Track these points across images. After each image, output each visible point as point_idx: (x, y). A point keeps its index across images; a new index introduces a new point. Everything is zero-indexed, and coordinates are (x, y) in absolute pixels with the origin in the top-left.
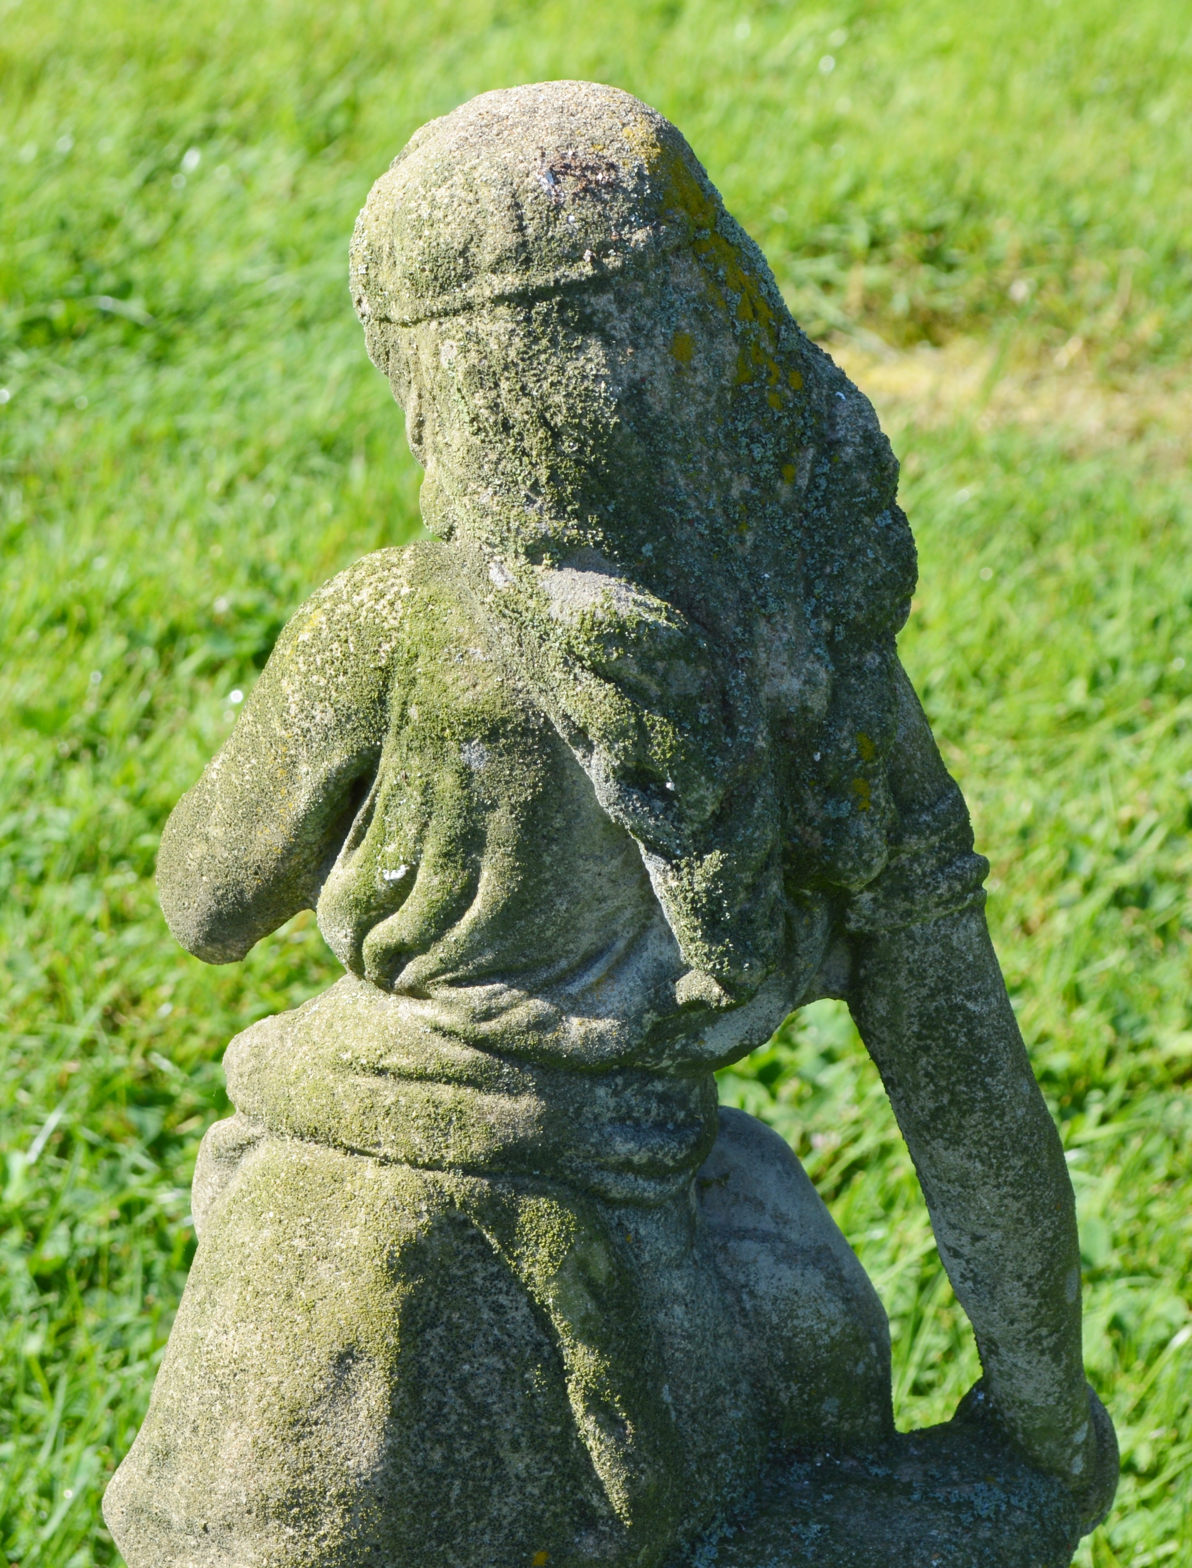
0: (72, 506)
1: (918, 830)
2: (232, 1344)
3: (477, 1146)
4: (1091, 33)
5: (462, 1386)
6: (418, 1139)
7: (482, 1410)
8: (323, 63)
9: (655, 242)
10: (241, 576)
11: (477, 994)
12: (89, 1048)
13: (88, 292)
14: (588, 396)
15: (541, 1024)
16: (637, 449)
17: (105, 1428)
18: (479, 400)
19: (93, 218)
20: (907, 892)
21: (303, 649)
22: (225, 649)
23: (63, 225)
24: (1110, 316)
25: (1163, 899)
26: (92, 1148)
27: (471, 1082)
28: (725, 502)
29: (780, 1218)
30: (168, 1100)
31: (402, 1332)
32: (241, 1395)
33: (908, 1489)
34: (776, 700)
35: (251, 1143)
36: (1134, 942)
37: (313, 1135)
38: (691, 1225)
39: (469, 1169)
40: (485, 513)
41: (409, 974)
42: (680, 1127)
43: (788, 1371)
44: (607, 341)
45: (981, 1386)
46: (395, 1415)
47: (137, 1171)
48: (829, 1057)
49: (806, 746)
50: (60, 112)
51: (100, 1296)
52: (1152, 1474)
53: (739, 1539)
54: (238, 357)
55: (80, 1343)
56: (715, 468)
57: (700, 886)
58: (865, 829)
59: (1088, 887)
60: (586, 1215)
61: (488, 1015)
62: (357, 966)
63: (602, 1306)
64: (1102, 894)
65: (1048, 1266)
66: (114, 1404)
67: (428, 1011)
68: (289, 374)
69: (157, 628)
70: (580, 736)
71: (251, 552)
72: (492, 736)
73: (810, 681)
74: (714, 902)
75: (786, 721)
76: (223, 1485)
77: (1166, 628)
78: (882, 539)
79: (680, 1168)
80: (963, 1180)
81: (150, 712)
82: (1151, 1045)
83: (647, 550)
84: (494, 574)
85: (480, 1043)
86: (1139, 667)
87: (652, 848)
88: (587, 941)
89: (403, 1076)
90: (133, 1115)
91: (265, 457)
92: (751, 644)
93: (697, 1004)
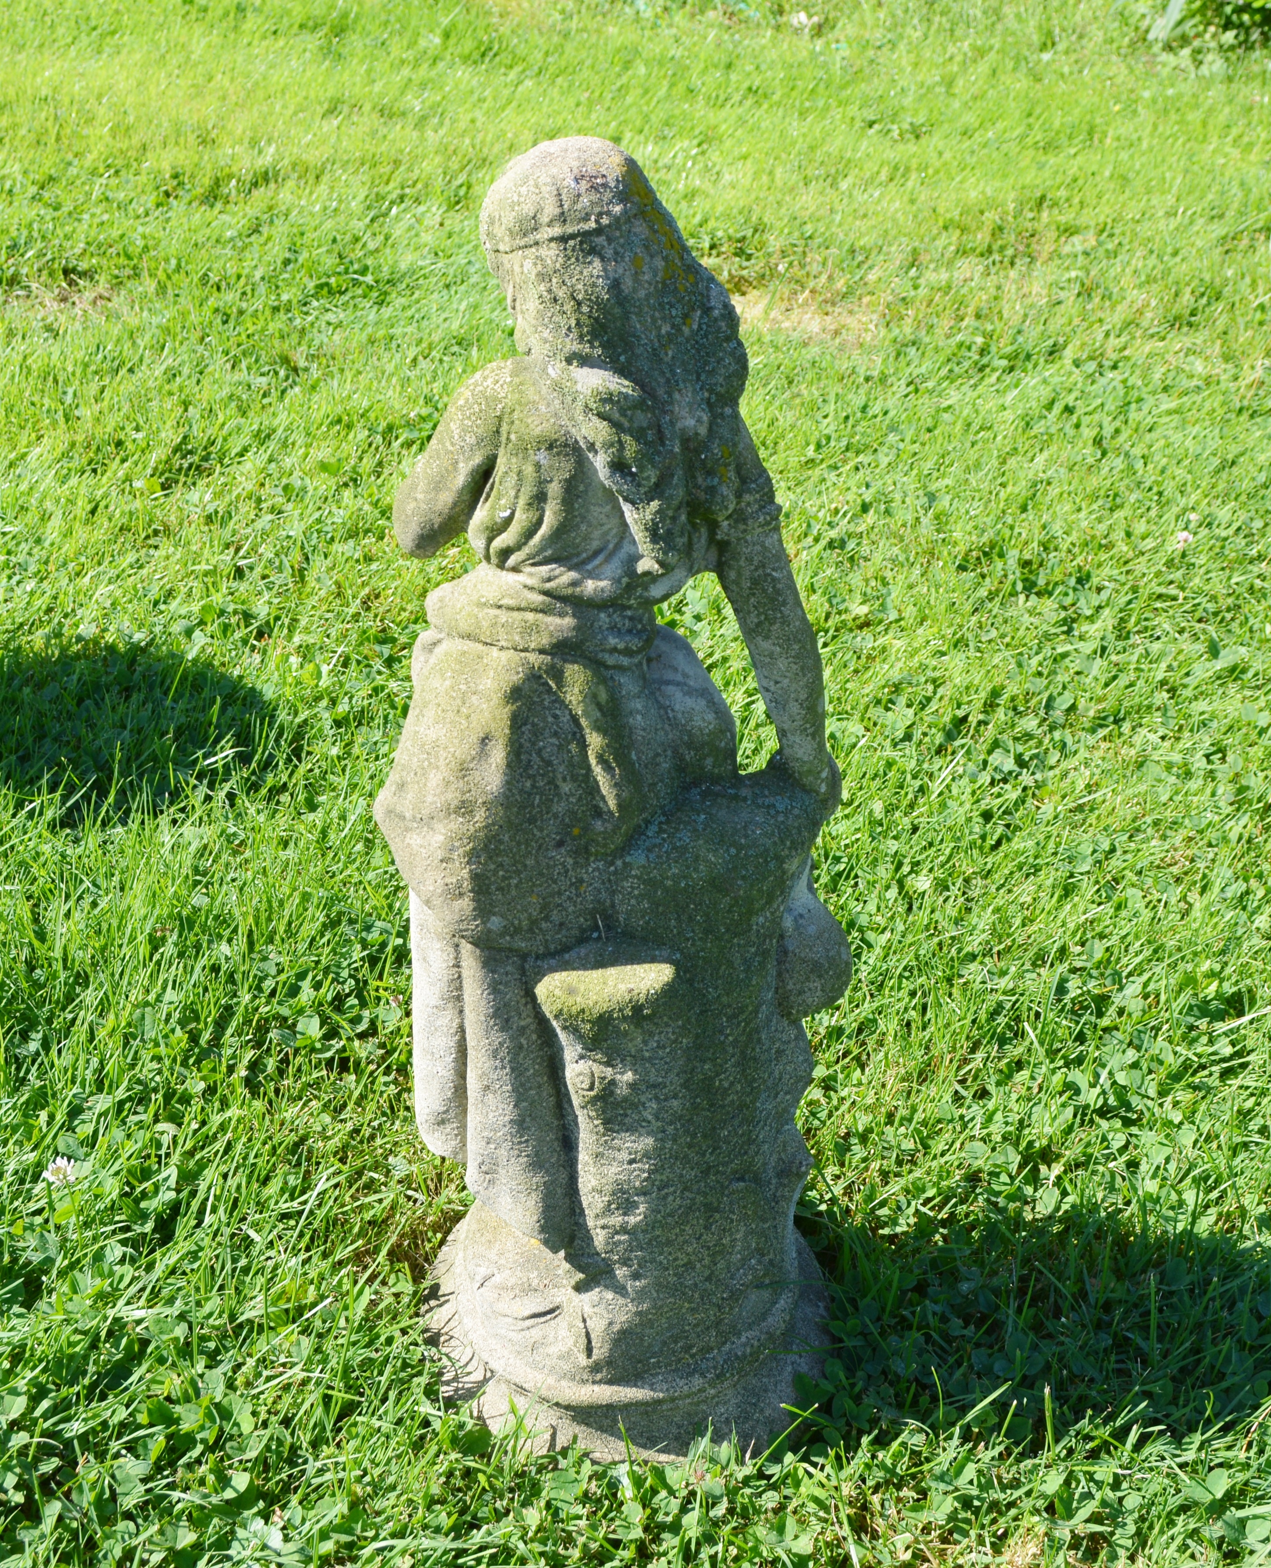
0: (342, 370)
1: (749, 491)
2: (432, 734)
3: (545, 641)
4: (812, 148)
5: (539, 752)
6: (517, 638)
7: (549, 763)
8: (454, 165)
9: (625, 212)
10: (421, 401)
11: (544, 570)
12: (356, 617)
13: (346, 272)
14: (594, 285)
15: (574, 584)
16: (617, 311)
17: (368, 788)
18: (542, 288)
19: (348, 237)
20: (744, 521)
21: (461, 409)
22: (415, 435)
23: (334, 241)
24: (824, 278)
25: (851, 545)
26: (359, 662)
27: (542, 611)
28: (659, 336)
29: (685, 675)
30: (394, 640)
31: (511, 727)
32: (437, 757)
33: (745, 799)
34: (683, 430)
35: (439, 641)
36: (839, 564)
37: (469, 637)
38: (644, 679)
39: (542, 652)
40: (546, 341)
41: (512, 561)
42: (639, 632)
43: (690, 745)
44: (602, 259)
45: (779, 752)
46: (508, 766)
47: (379, 673)
48: (698, 618)
49: (697, 452)
50: (332, 188)
51: (364, 729)
52: (850, 803)
53: (668, 822)
54: (418, 301)
55: (356, 750)
56: (654, 320)
57: (649, 517)
58: (725, 490)
59: (817, 540)
60: (596, 673)
61: (549, 580)
62: (488, 558)
63: (604, 714)
64: (823, 543)
65: (810, 695)
66: (372, 778)
67: (521, 578)
68: (441, 309)
69: (383, 425)
70: (592, 447)
71: (426, 390)
72: (550, 447)
73: (699, 421)
74: (655, 524)
75: (688, 440)
76: (430, 799)
77: (851, 421)
78: (732, 354)
79: (639, 651)
80: (771, 655)
81: (380, 464)
82: (846, 611)
83: (622, 358)
84: (550, 370)
85: (546, 593)
86: (839, 439)
87: (626, 499)
88: (595, 544)
89: (510, 609)
90: (377, 648)
91: (430, 347)
92: (671, 403)
93: (647, 573)
